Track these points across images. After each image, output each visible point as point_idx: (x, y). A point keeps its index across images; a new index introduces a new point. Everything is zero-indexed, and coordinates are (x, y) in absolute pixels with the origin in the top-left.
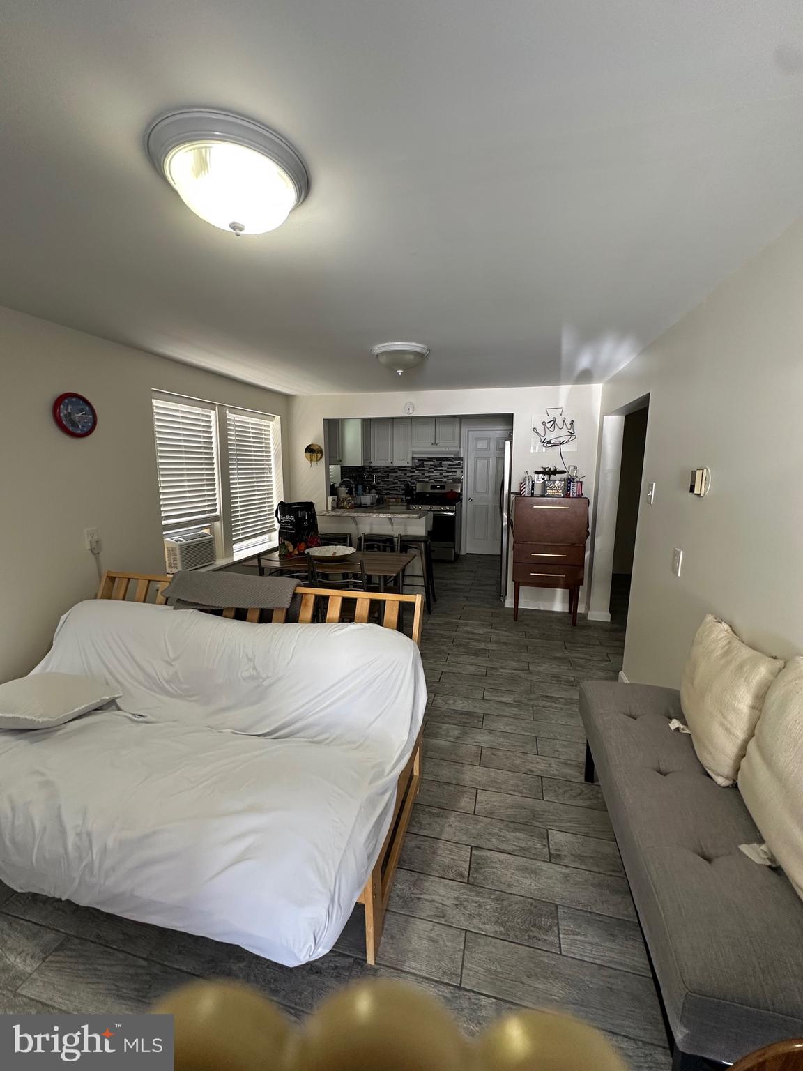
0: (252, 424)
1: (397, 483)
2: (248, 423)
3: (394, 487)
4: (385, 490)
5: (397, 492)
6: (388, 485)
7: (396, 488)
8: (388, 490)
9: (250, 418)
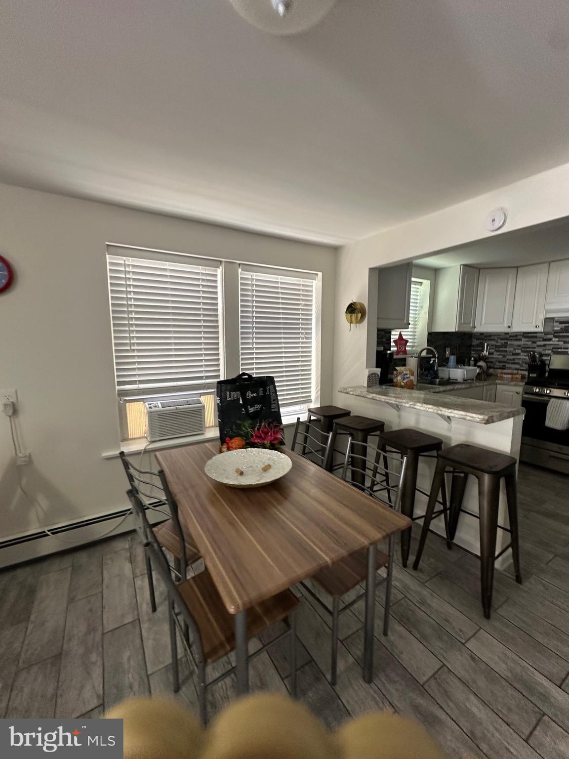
0: (282, 283)
1: (519, 354)
2: (277, 283)
3: (514, 359)
4: (500, 362)
5: (517, 366)
6: (504, 356)
7: (516, 361)
8: (504, 362)
9: (279, 277)
